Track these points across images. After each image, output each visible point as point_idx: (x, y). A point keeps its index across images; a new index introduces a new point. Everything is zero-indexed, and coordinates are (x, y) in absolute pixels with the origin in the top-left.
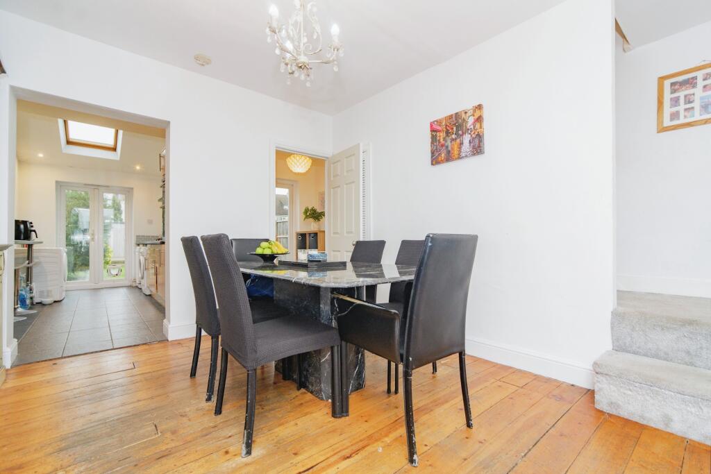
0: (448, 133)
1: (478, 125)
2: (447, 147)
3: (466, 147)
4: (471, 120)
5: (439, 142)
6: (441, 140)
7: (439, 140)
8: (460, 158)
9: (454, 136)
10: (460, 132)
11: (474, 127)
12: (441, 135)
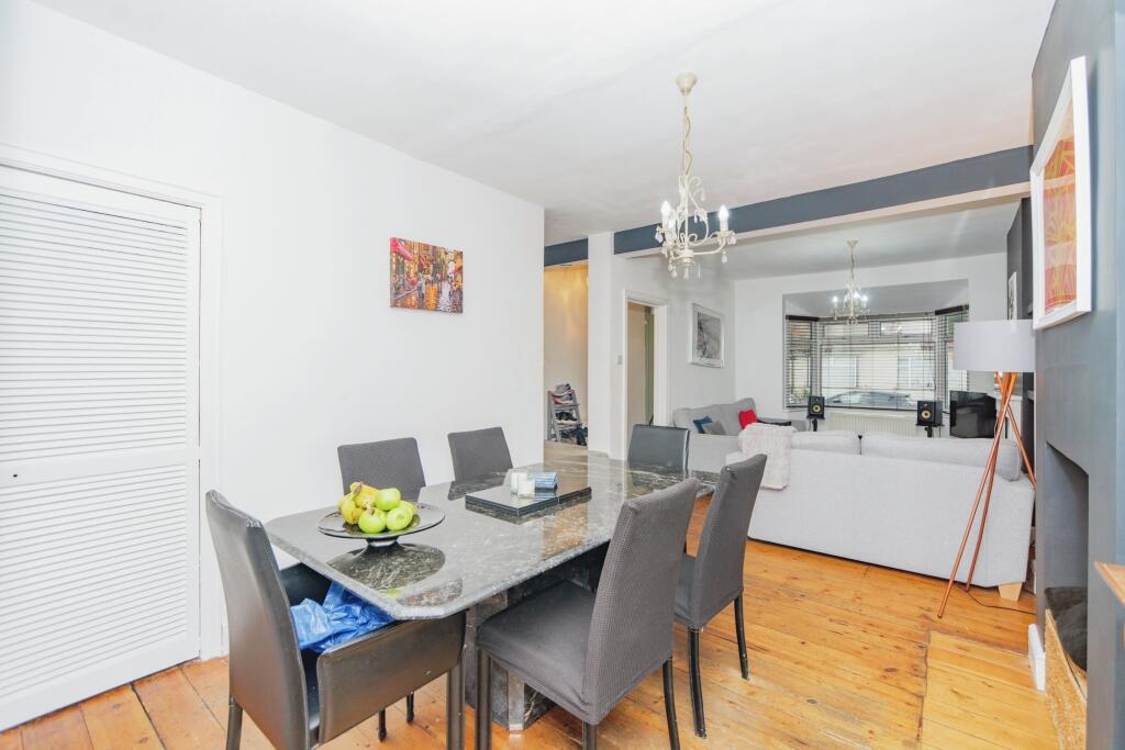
0: (421, 269)
1: (459, 278)
2: (420, 288)
3: (445, 298)
4: (452, 267)
5: (409, 276)
6: (412, 275)
7: (408, 274)
8: (436, 309)
9: (430, 278)
10: (438, 276)
11: (455, 277)
12: (412, 268)
